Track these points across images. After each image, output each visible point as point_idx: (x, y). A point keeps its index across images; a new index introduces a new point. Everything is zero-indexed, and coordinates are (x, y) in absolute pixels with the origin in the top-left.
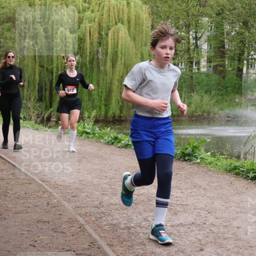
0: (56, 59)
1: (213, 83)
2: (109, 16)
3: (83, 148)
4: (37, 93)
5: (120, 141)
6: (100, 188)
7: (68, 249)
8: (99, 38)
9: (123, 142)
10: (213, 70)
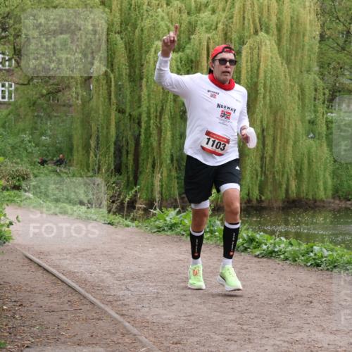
0: (146, 97)
2: (244, 18)
4: (111, 159)
5: (259, 245)
6: (223, 329)
9: (265, 247)
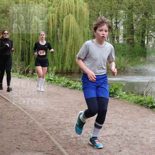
0: (32, 35)
1: (126, 50)
2: (64, 9)
3: (48, 89)
4: (20, 56)
5: (71, 85)
6: (59, 113)
7: (39, 150)
8: (58, 23)
9: (73, 86)
10: (127, 42)
